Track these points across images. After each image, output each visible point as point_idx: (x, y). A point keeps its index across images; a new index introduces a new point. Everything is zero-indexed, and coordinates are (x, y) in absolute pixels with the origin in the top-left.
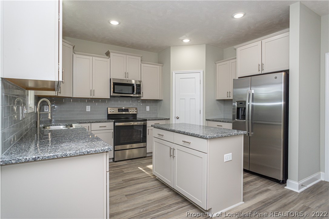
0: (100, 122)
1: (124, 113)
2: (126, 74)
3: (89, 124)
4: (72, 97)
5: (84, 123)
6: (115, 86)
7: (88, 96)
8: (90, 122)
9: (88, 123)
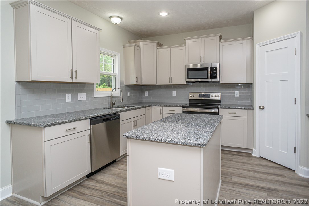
0: (169, 106)
1: (203, 98)
2: (202, 59)
3: (161, 108)
4: (156, 84)
5: (158, 106)
6: (189, 72)
7: (167, 83)
8: (162, 106)
9: (161, 106)
